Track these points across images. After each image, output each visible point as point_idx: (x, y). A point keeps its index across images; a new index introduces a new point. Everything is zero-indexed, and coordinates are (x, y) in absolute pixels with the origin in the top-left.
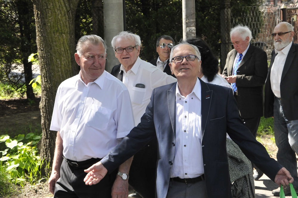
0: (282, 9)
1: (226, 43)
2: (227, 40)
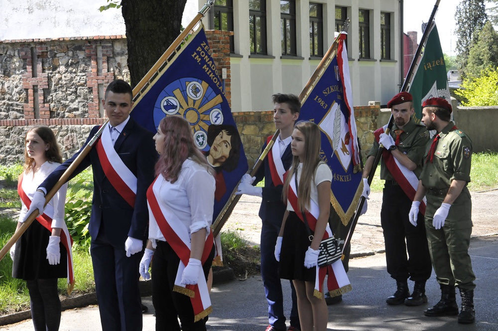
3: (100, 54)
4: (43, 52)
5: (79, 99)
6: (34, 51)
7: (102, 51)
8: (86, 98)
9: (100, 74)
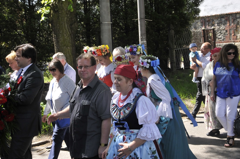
0: (203, 30)
1: (172, 49)
2: (172, 47)
3: (231, 19)
4: (209, 20)
5: (222, 35)
6: (206, 20)
7: (232, 17)
8: (225, 34)
9: (230, 25)
